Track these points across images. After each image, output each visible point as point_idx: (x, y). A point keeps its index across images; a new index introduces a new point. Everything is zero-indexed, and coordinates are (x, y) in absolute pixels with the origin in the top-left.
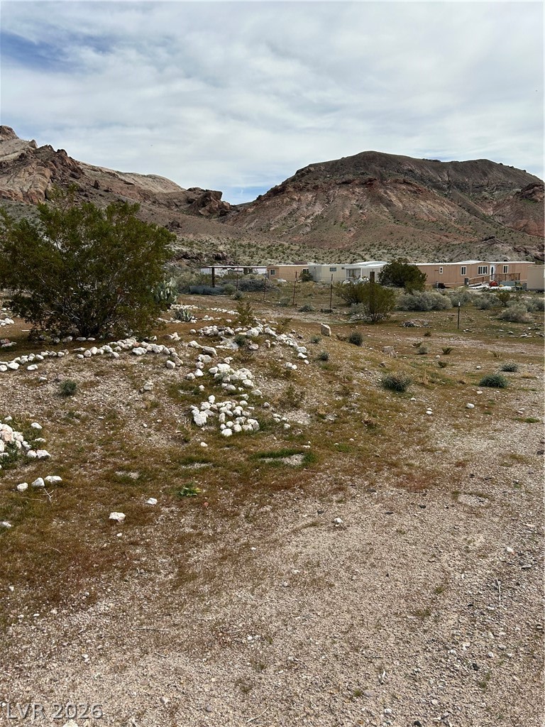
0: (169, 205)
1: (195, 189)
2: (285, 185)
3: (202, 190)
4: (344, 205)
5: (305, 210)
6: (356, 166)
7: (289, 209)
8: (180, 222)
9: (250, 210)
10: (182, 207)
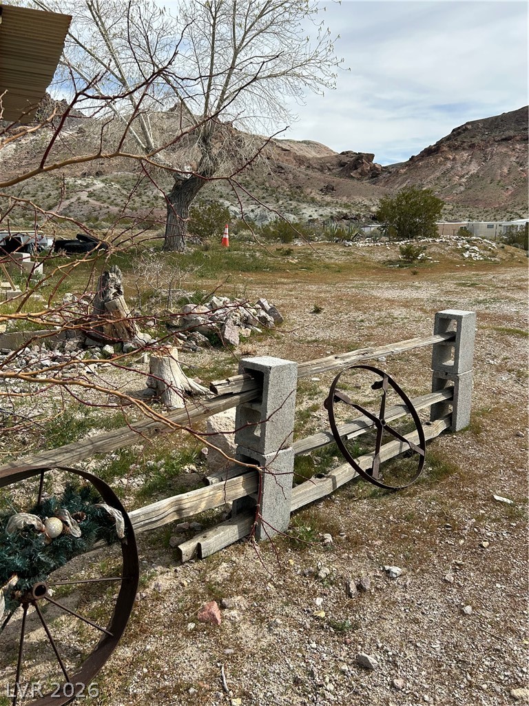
0: (321, 170)
1: (347, 152)
2: (439, 144)
3: (355, 153)
4: (502, 162)
5: (460, 169)
6: (518, 122)
7: (443, 168)
8: (334, 185)
9: (402, 171)
10: (334, 171)
